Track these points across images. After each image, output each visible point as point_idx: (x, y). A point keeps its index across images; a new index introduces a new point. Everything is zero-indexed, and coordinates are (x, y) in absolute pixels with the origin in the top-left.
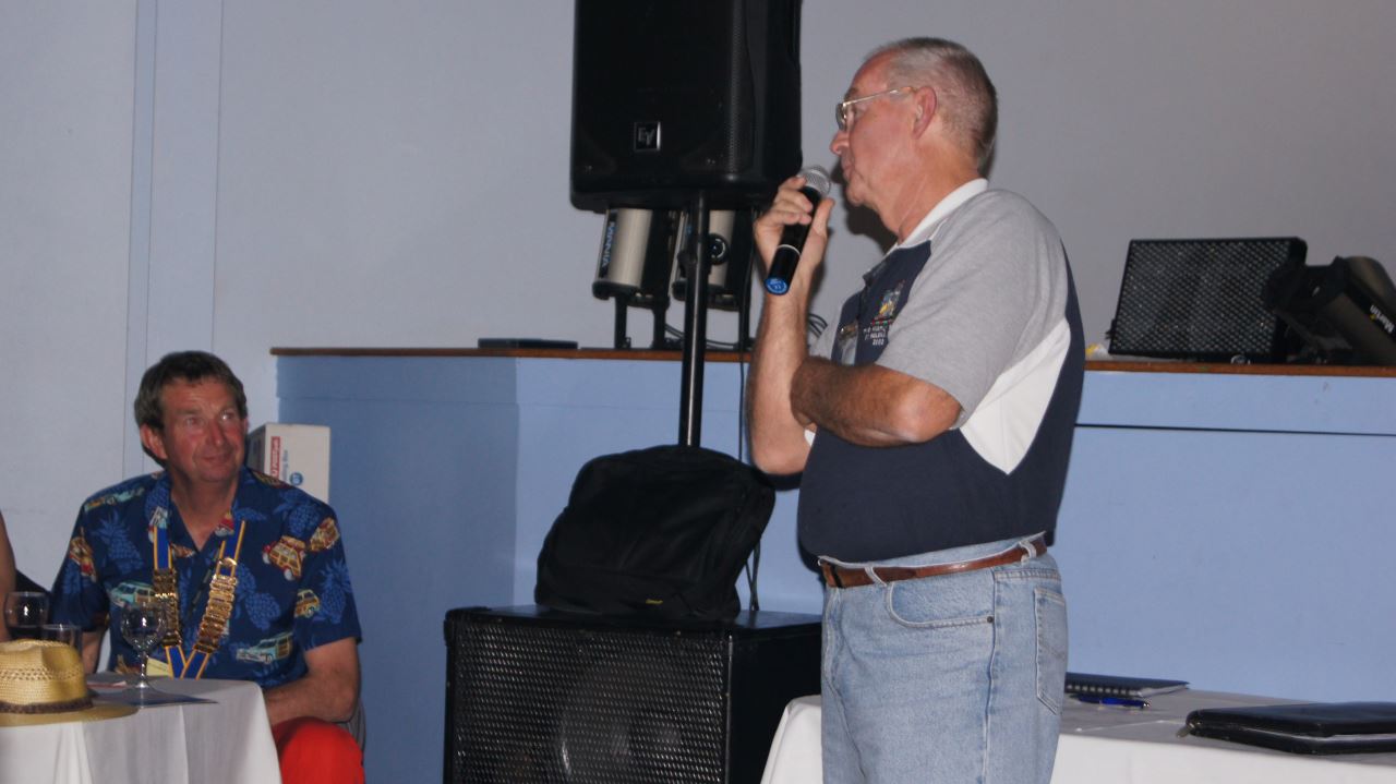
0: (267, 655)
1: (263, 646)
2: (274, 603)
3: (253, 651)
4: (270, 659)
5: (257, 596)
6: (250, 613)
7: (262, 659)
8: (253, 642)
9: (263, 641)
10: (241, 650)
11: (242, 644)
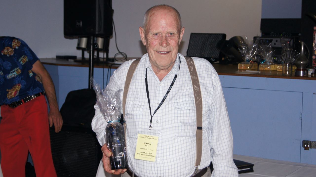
0: (14, 75)
1: (12, 73)
2: (8, 62)
3: (10, 75)
4: (16, 75)
5: (4, 62)
6: (5, 67)
7: (13, 76)
8: (9, 73)
9: (11, 72)
10: (8, 76)
11: (7, 75)
